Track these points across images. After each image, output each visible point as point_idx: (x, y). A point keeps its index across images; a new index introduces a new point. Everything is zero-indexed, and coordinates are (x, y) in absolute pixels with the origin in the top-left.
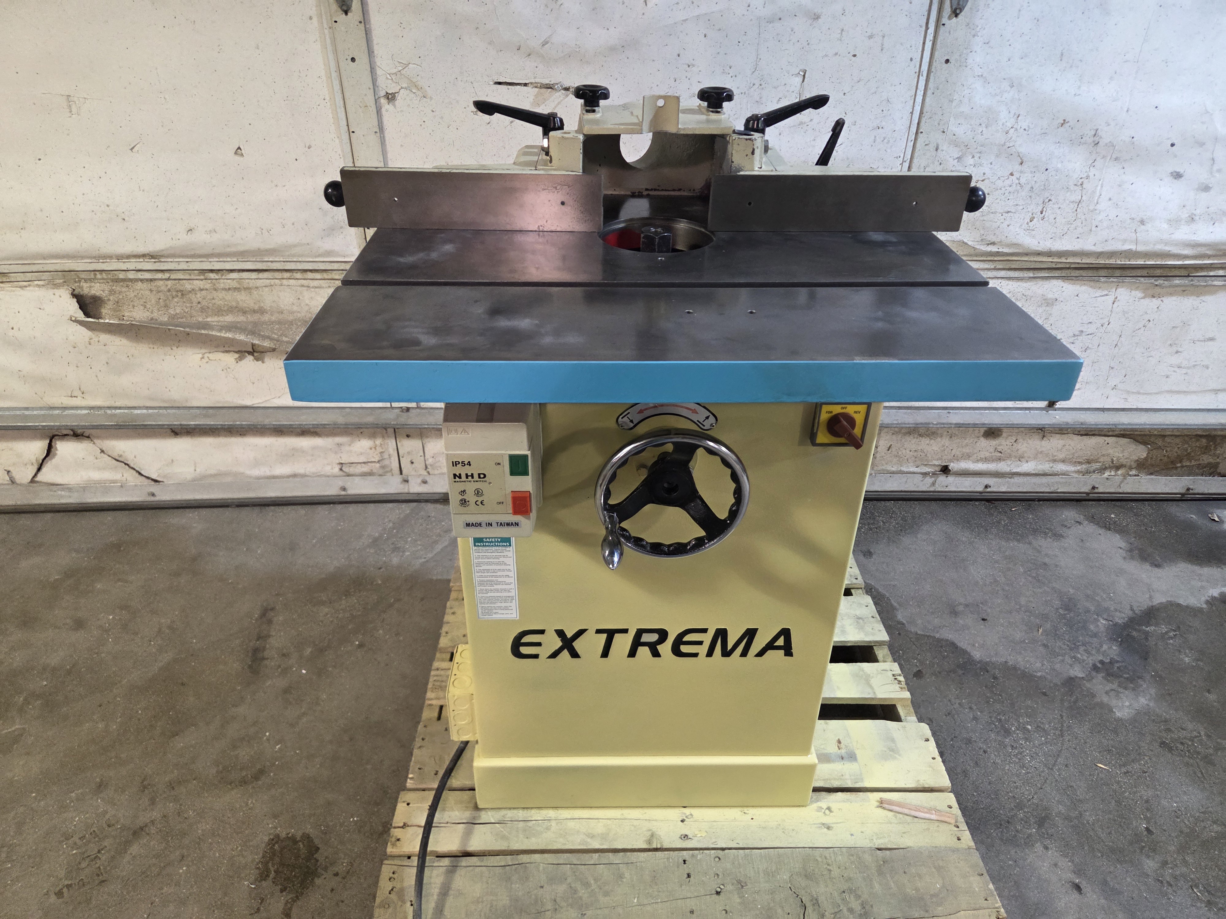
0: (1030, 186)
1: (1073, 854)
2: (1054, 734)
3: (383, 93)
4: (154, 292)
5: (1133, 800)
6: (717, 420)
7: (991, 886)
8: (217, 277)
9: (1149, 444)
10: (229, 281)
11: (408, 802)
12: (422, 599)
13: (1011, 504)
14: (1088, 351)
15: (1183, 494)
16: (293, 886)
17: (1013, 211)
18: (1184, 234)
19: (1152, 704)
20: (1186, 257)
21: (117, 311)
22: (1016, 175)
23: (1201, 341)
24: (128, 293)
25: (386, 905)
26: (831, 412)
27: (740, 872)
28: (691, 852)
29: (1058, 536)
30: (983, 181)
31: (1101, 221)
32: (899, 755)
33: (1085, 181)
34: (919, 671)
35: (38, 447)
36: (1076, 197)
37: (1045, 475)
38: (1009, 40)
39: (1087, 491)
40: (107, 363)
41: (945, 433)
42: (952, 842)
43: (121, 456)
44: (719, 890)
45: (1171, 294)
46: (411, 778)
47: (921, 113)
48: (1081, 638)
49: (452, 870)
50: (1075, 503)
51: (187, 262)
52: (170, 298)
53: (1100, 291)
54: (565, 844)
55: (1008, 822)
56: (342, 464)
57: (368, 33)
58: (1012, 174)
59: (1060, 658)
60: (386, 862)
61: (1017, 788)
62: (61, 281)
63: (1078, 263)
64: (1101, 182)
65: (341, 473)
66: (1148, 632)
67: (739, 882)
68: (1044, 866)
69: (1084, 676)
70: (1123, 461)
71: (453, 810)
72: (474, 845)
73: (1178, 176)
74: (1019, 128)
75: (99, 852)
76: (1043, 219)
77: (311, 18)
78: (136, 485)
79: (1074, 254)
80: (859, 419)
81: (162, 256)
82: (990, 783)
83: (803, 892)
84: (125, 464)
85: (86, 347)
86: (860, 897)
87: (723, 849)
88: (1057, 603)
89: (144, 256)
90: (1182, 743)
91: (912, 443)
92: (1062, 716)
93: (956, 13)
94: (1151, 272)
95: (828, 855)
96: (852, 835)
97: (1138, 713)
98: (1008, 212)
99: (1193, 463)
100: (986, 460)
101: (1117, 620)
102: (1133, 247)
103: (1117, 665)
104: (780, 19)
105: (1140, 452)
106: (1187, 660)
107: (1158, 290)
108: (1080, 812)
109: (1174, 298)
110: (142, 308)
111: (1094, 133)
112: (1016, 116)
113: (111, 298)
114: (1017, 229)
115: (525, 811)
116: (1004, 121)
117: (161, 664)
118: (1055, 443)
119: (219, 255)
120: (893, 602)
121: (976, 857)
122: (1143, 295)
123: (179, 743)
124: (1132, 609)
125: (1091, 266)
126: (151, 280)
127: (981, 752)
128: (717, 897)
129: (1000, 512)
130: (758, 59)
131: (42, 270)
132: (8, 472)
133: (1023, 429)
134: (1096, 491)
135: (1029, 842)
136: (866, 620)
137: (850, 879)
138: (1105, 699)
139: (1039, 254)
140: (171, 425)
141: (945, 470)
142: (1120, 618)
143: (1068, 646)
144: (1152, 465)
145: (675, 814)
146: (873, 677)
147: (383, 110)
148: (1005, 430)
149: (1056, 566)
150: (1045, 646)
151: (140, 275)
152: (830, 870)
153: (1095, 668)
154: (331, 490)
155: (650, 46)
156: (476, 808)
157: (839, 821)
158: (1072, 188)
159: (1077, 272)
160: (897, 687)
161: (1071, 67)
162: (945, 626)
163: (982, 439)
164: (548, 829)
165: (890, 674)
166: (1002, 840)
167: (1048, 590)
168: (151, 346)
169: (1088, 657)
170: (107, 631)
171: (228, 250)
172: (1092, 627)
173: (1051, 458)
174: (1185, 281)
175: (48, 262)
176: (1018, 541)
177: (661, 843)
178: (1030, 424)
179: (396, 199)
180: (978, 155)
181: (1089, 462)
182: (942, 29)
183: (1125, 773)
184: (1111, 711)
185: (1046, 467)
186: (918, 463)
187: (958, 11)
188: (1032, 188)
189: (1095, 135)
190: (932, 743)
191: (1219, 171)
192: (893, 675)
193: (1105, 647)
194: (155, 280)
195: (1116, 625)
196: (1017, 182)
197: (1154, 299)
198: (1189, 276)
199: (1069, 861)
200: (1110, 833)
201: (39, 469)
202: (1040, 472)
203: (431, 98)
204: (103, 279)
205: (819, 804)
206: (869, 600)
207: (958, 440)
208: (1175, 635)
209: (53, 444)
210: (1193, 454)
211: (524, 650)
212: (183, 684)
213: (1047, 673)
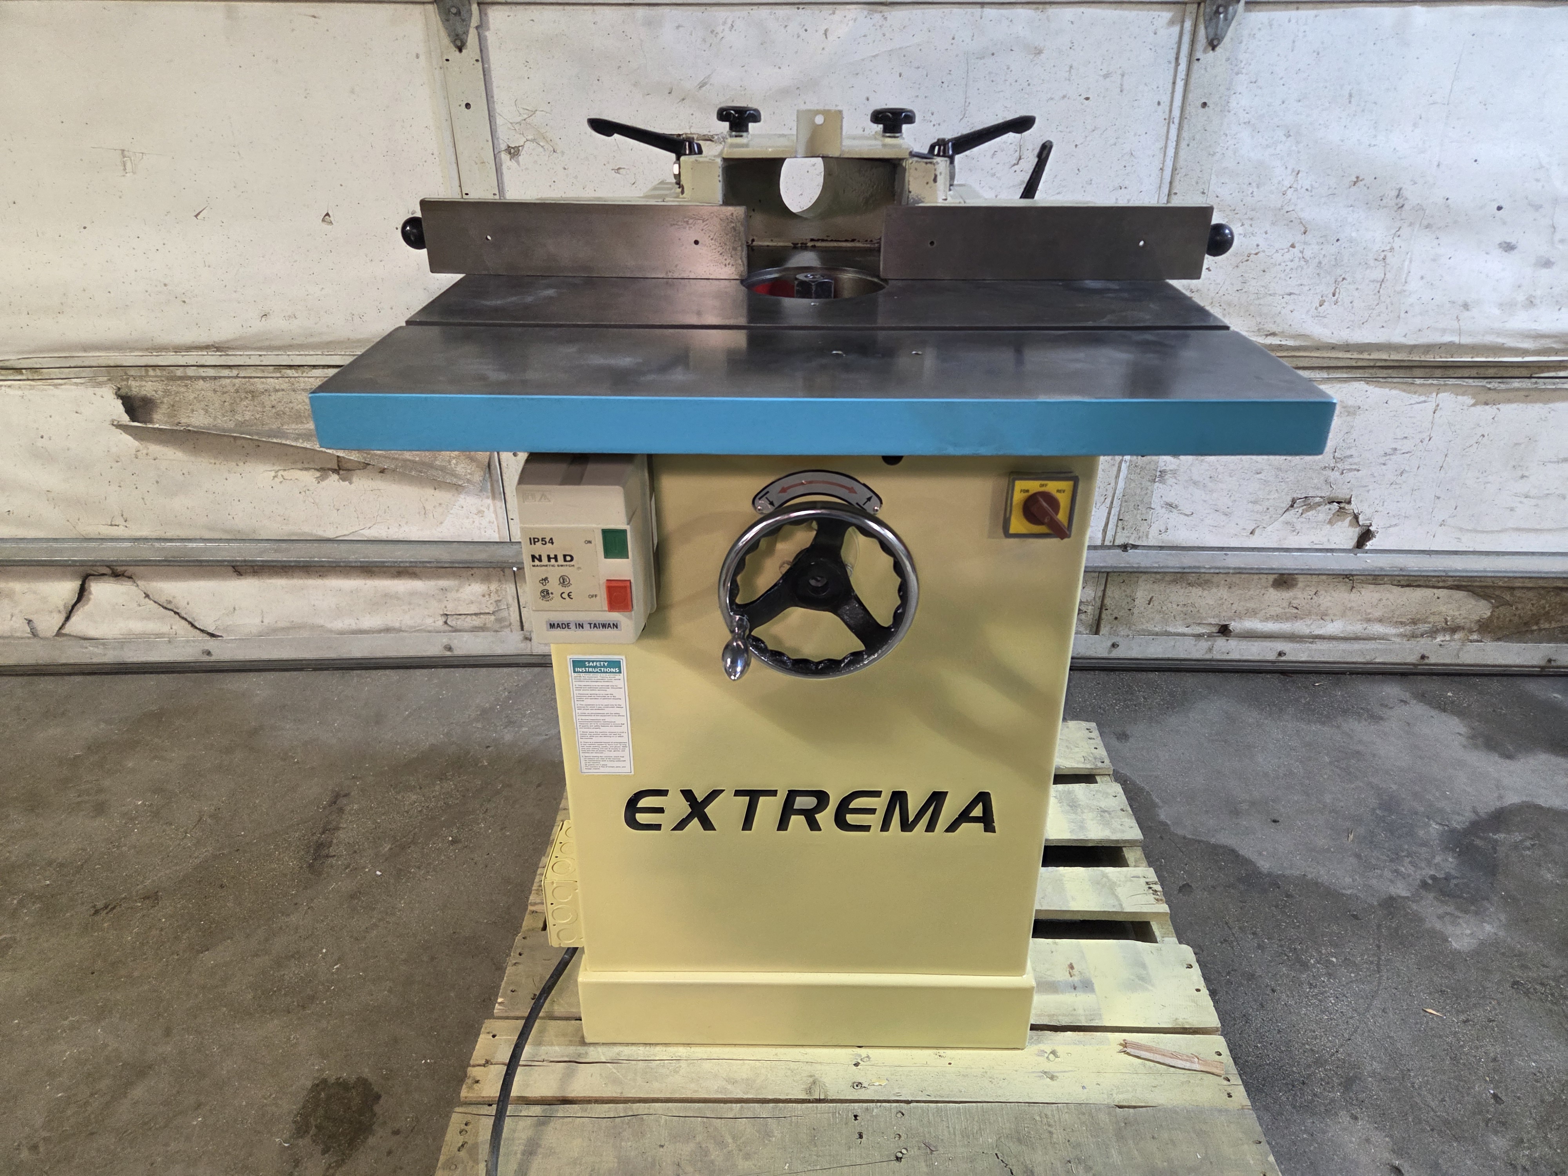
0: (1317, 260)
1: (1391, 1127)
2: (1368, 969)
3: (503, 147)
4: (219, 393)
5: (1475, 1056)
6: (881, 503)
7: (1271, 1158)
8: (296, 375)
9: (1493, 598)
10: (310, 380)
11: (494, 1033)
12: (539, 785)
13: (1313, 678)
14: (1405, 475)
15: (1542, 668)
16: (339, 1146)
17: (1297, 292)
18: (1522, 321)
19: (1502, 933)
20: (1525, 352)
21: (172, 417)
22: (1299, 247)
23: (1554, 462)
24: (186, 394)
25: (452, 1164)
26: (1027, 491)
27: (929, 1132)
28: (865, 1105)
29: (1376, 718)
30: (1256, 254)
31: (1411, 305)
32: (1153, 985)
33: (1389, 254)
34: (1187, 884)
35: (67, 588)
36: (1378, 274)
37: (1357, 638)
38: (1281, 78)
39: (1414, 661)
40: (157, 482)
41: (1223, 582)
42: (1221, 1100)
43: (170, 602)
44: (900, 1155)
45: (1509, 401)
46: (500, 1003)
47: (1174, 169)
48: (1406, 847)
49: (543, 1121)
50: (1398, 677)
51: (260, 355)
52: (238, 400)
53: (1416, 396)
54: (696, 1091)
55: (1304, 1083)
56: (447, 615)
57: (486, 73)
58: (1293, 246)
59: (1379, 871)
60: (457, 1109)
61: (1316, 1038)
62: (105, 379)
63: (1386, 360)
64: (1409, 256)
65: (446, 628)
66: (1496, 841)
67: (927, 1146)
68: (1351, 1142)
69: (1409, 894)
70: (1460, 621)
71: (552, 1045)
72: (576, 1090)
73: (1509, 247)
74: (1299, 187)
75: (92, 1095)
76: (1336, 303)
77: (417, 56)
78: (188, 641)
79: (1379, 347)
80: (1063, 500)
81: (229, 348)
82: (1279, 1032)
83: (1014, 1160)
84: (176, 613)
85: (132, 462)
86: (1091, 1168)
87: (908, 1102)
88: (1373, 802)
89: (207, 347)
90: (1542, 984)
91: (1178, 595)
92: (1379, 947)
93: (1213, 44)
94: (1482, 372)
95: (1049, 1113)
96: (1084, 1087)
97: (1482, 943)
98: (1290, 294)
99: (1554, 625)
100: (1277, 618)
101: (1455, 825)
102: (1456, 339)
103: (1455, 881)
104: (993, 54)
105: (1482, 609)
106: (1549, 876)
107: (1492, 395)
108: (1402, 1071)
109: (1514, 406)
110: (202, 412)
111: (1396, 194)
112: (1295, 173)
113: (165, 400)
114: (1303, 316)
115: (648, 1048)
116: (1280, 178)
117: (197, 861)
118: (1368, 596)
119: (301, 347)
120: (1154, 797)
121: (1251, 1119)
122: (1472, 401)
123: (209, 959)
124: (1475, 812)
125: (1402, 364)
126: (215, 378)
127: (1269, 991)
128: (897, 1164)
129: (1299, 687)
130: (967, 104)
131: (83, 365)
132: (29, 622)
133: (1324, 577)
134: (1426, 661)
135: (1330, 1111)
136: (1113, 814)
137: (1079, 1145)
138: (1438, 926)
139: (1334, 347)
140: (233, 561)
141: (1224, 630)
142: (1459, 822)
143: (1388, 856)
144: (1500, 628)
145: (845, 1055)
146: (1119, 886)
147: (504, 167)
148: (1301, 578)
149: (1374, 755)
150: (1358, 856)
151: (202, 372)
152: (1050, 1132)
153: (1424, 885)
154: (433, 649)
155: (831, 88)
156: (583, 1043)
157: (1067, 1069)
158: (1372, 263)
159: (1385, 371)
160: (1151, 898)
161: (1363, 111)
162: (1222, 828)
163: (1271, 590)
164: (676, 1072)
165: (1143, 881)
166: (1294, 1107)
167: (1361, 784)
168: (213, 461)
169: (1415, 872)
170: (132, 819)
171: (311, 340)
172: (1421, 833)
173: (1364, 616)
174: (1527, 384)
175: (90, 354)
176: (1323, 723)
177: (825, 1093)
178: (1333, 570)
179: (489, 238)
180: (1249, 222)
181: (1414, 622)
182: (1196, 66)
183: (1465, 1022)
184: (1446, 940)
185: (1357, 628)
186: (1189, 621)
187: (1215, 43)
188: (1320, 263)
189: (1398, 196)
190: (1196, 971)
191: (1562, 241)
192: (1147, 883)
193: (1438, 859)
194: (220, 377)
195: (1453, 831)
196: (1301, 255)
197: (1487, 407)
198: (1531, 377)
199: (1386, 1136)
200: (1443, 1100)
201: (68, 618)
202: (1351, 635)
203: (563, 153)
204: (156, 376)
205: (1042, 1047)
206: (1118, 788)
207: (1241, 592)
208: (1533, 845)
209: (86, 585)
210: (1552, 613)
211: (641, 818)
212: (222, 886)
213: (1360, 891)
